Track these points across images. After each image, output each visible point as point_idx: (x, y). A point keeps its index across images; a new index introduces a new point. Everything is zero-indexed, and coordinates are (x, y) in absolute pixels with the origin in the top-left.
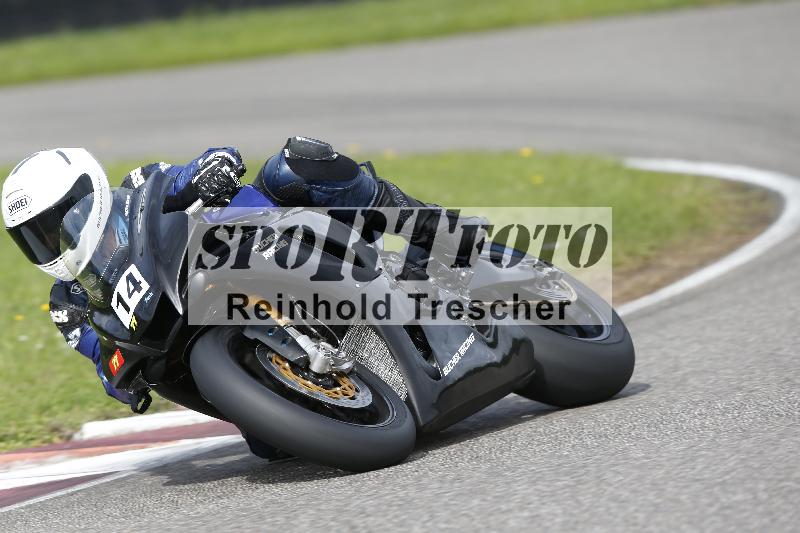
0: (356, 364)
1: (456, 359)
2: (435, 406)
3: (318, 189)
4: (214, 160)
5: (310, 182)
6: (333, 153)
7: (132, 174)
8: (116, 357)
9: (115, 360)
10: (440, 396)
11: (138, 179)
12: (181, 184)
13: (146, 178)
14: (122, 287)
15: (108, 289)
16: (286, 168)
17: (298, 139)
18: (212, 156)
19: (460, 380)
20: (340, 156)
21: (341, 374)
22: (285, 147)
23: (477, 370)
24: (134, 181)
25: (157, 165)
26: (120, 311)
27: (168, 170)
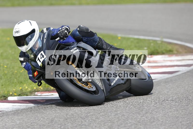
0: (92, 81)
1: (114, 82)
2: (109, 92)
3: (84, 38)
4: (64, 28)
5: (83, 37)
6: (89, 30)
7: (44, 29)
8: (36, 72)
9: (36, 73)
10: (110, 90)
11: (45, 31)
12: (55, 33)
13: (47, 30)
14: (39, 56)
15: (36, 56)
16: (78, 33)
17: (81, 26)
18: (63, 27)
19: (115, 86)
20: (90, 31)
21: (89, 82)
22: (78, 28)
23: (119, 85)
24: (44, 31)
25: (50, 28)
26: (38, 62)
27: (52, 30)
